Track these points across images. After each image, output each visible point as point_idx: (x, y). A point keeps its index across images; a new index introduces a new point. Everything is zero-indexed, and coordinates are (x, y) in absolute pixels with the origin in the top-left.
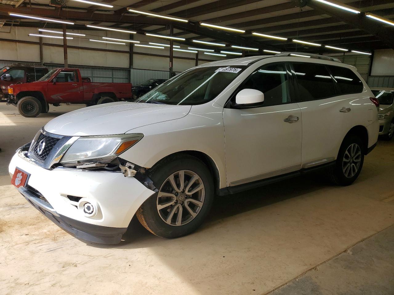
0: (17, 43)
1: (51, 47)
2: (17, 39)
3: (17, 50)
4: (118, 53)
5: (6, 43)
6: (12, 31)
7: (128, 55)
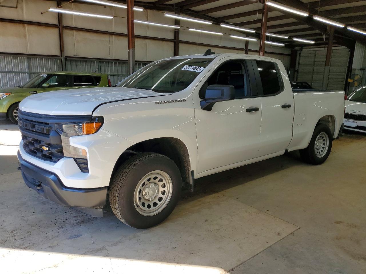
0: (26, 25)
1: (75, 32)
2: (26, 18)
3: (25, 36)
4: (161, 42)
5: (8, 25)
6: (19, 5)
7: (172, 44)
